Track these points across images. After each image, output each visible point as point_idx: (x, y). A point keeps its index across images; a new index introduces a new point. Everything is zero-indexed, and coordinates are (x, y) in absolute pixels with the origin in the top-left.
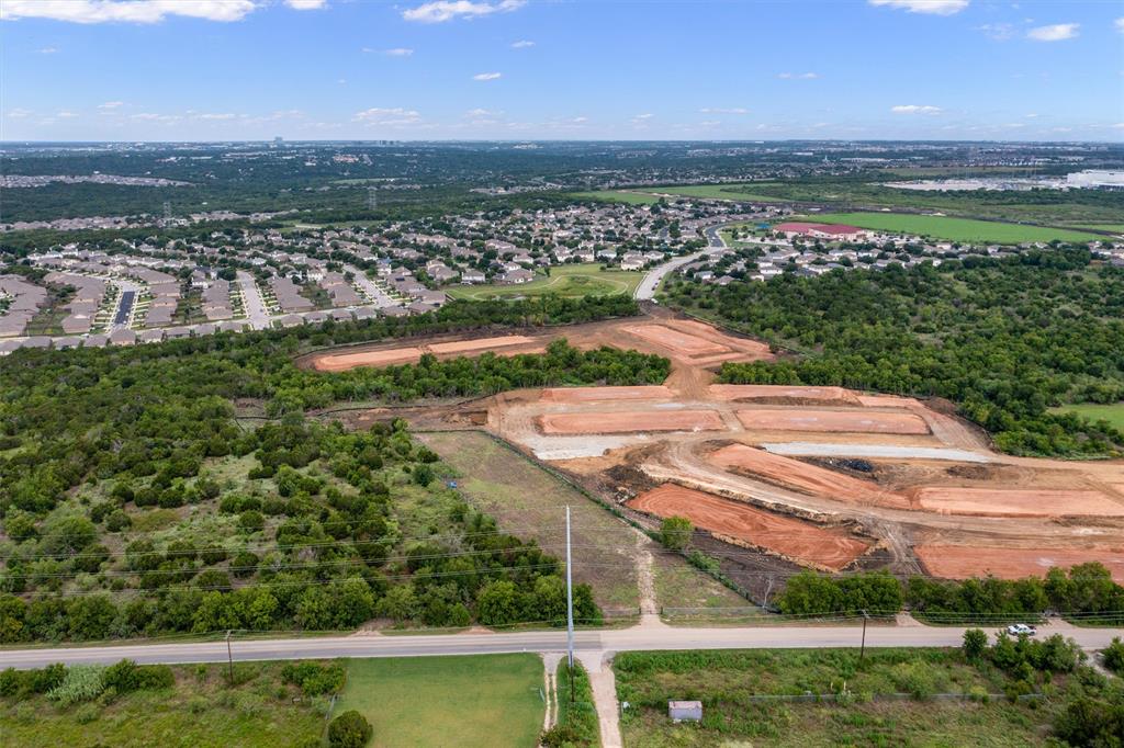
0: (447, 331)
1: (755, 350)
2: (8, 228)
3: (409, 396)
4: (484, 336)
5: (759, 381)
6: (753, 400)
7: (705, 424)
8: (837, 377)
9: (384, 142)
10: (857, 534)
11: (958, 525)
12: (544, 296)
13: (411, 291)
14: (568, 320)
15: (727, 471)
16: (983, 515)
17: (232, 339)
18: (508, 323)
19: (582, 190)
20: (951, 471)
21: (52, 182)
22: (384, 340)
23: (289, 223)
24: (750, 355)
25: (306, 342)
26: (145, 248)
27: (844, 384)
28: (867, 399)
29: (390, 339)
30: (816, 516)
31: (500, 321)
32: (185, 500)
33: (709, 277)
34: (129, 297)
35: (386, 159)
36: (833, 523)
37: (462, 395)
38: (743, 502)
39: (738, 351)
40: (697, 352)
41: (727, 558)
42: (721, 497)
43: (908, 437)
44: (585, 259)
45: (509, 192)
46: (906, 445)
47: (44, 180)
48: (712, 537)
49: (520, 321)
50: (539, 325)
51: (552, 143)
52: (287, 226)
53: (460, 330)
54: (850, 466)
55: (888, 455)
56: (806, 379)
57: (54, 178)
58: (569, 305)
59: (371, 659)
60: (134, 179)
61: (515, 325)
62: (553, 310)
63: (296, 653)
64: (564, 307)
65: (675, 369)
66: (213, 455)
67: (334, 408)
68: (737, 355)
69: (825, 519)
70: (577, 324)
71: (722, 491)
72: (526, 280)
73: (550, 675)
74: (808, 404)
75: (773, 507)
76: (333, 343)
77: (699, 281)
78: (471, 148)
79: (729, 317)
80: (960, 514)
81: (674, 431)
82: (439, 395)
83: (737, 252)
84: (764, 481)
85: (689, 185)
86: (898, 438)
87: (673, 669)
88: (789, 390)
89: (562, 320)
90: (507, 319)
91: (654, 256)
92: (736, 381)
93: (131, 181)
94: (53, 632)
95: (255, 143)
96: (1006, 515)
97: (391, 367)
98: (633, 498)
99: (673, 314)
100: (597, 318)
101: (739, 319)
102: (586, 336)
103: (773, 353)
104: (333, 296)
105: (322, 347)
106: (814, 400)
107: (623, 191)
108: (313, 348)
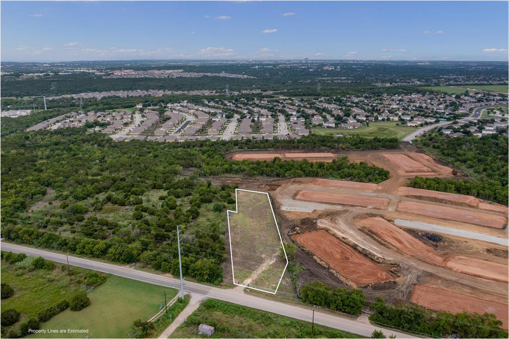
0: (298, 148)
1: (445, 172)
2: (172, 93)
3: (254, 175)
4: (313, 152)
5: (429, 188)
6: (416, 197)
7: (374, 206)
8: (474, 191)
9: (354, 61)
10: (391, 272)
11: (457, 278)
12: (354, 135)
13: (297, 128)
14: (359, 148)
15: (359, 229)
16: (480, 276)
17: (207, 143)
18: (329, 147)
19: (430, 86)
20: (489, 251)
21: (204, 75)
22: (269, 149)
23: (277, 96)
24: (439, 175)
25: (237, 147)
26: (212, 104)
27: (478, 195)
28: (485, 205)
29: (272, 149)
30: (378, 258)
31: (325, 146)
32: (126, 204)
33: (450, 132)
34: (188, 122)
35: (347, 68)
36: (385, 264)
37: (279, 177)
38: (349, 245)
39: (435, 172)
40: (411, 169)
41: (308, 269)
42: (341, 240)
43: (487, 228)
44: (393, 119)
45: (392, 85)
46: (480, 232)
47: (201, 74)
48: (312, 258)
49: (335, 146)
50: (344, 149)
51: (438, 62)
52: (276, 97)
53: (304, 148)
54: (428, 237)
55: (462, 236)
56: (458, 190)
57: (206, 74)
58: (363, 141)
59: (119, 277)
60: (235, 75)
61: (332, 148)
62: (353, 143)
63: (99, 268)
64: (360, 141)
65: (391, 177)
66: (156, 188)
67: (222, 176)
68: (433, 173)
69: (381, 261)
70: (363, 150)
71: (343, 238)
72: (354, 127)
73: (174, 300)
74: (446, 203)
75: (361, 250)
76: (246, 148)
77: (441, 134)
78: (392, 64)
79: (443, 154)
80: (466, 274)
81: (357, 206)
82: (268, 176)
83: (478, 121)
84: (372, 237)
85: (493, 85)
86: (480, 228)
87: (225, 312)
88: (441, 194)
89: (356, 148)
90: (328, 145)
91: (429, 120)
92: (416, 186)
93: (233, 76)
94: (37, 242)
95: (297, 60)
96: (494, 280)
97: (258, 161)
98: (299, 233)
99: (416, 149)
100: (375, 148)
101: (448, 155)
102: (362, 156)
103: (454, 175)
104: (263, 128)
105: (242, 150)
106: (450, 201)
107: (452, 87)
108: (238, 150)
